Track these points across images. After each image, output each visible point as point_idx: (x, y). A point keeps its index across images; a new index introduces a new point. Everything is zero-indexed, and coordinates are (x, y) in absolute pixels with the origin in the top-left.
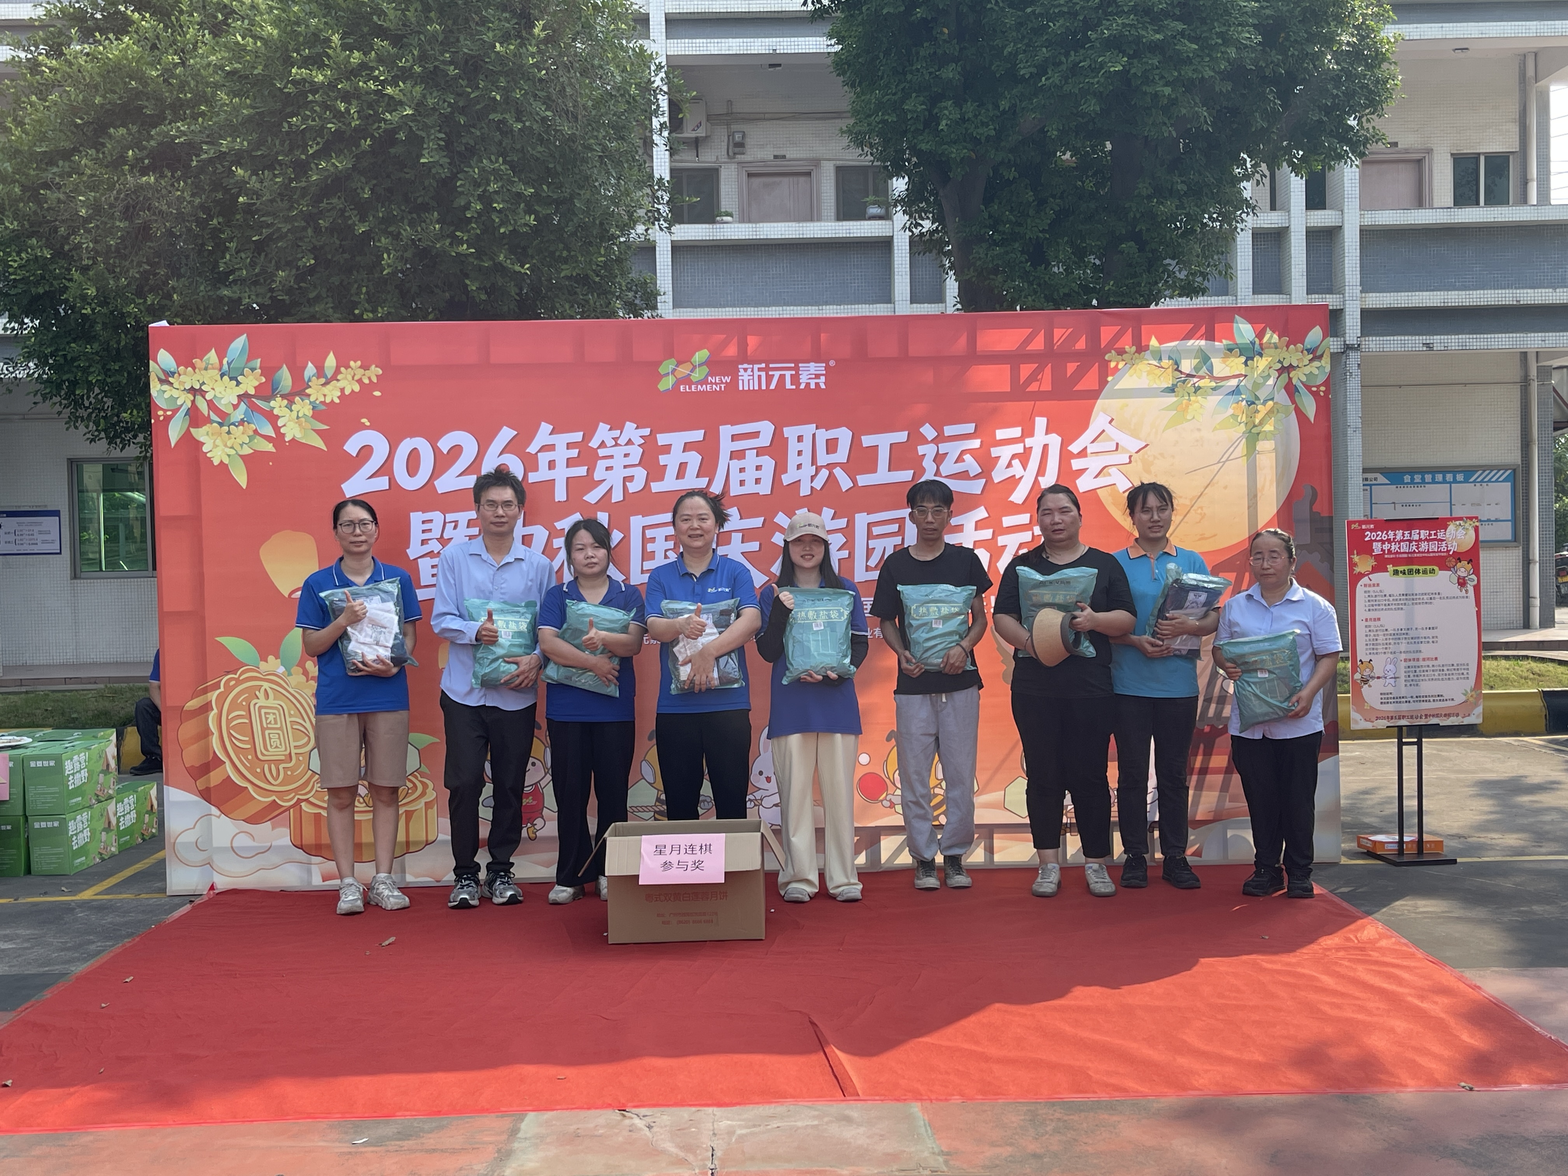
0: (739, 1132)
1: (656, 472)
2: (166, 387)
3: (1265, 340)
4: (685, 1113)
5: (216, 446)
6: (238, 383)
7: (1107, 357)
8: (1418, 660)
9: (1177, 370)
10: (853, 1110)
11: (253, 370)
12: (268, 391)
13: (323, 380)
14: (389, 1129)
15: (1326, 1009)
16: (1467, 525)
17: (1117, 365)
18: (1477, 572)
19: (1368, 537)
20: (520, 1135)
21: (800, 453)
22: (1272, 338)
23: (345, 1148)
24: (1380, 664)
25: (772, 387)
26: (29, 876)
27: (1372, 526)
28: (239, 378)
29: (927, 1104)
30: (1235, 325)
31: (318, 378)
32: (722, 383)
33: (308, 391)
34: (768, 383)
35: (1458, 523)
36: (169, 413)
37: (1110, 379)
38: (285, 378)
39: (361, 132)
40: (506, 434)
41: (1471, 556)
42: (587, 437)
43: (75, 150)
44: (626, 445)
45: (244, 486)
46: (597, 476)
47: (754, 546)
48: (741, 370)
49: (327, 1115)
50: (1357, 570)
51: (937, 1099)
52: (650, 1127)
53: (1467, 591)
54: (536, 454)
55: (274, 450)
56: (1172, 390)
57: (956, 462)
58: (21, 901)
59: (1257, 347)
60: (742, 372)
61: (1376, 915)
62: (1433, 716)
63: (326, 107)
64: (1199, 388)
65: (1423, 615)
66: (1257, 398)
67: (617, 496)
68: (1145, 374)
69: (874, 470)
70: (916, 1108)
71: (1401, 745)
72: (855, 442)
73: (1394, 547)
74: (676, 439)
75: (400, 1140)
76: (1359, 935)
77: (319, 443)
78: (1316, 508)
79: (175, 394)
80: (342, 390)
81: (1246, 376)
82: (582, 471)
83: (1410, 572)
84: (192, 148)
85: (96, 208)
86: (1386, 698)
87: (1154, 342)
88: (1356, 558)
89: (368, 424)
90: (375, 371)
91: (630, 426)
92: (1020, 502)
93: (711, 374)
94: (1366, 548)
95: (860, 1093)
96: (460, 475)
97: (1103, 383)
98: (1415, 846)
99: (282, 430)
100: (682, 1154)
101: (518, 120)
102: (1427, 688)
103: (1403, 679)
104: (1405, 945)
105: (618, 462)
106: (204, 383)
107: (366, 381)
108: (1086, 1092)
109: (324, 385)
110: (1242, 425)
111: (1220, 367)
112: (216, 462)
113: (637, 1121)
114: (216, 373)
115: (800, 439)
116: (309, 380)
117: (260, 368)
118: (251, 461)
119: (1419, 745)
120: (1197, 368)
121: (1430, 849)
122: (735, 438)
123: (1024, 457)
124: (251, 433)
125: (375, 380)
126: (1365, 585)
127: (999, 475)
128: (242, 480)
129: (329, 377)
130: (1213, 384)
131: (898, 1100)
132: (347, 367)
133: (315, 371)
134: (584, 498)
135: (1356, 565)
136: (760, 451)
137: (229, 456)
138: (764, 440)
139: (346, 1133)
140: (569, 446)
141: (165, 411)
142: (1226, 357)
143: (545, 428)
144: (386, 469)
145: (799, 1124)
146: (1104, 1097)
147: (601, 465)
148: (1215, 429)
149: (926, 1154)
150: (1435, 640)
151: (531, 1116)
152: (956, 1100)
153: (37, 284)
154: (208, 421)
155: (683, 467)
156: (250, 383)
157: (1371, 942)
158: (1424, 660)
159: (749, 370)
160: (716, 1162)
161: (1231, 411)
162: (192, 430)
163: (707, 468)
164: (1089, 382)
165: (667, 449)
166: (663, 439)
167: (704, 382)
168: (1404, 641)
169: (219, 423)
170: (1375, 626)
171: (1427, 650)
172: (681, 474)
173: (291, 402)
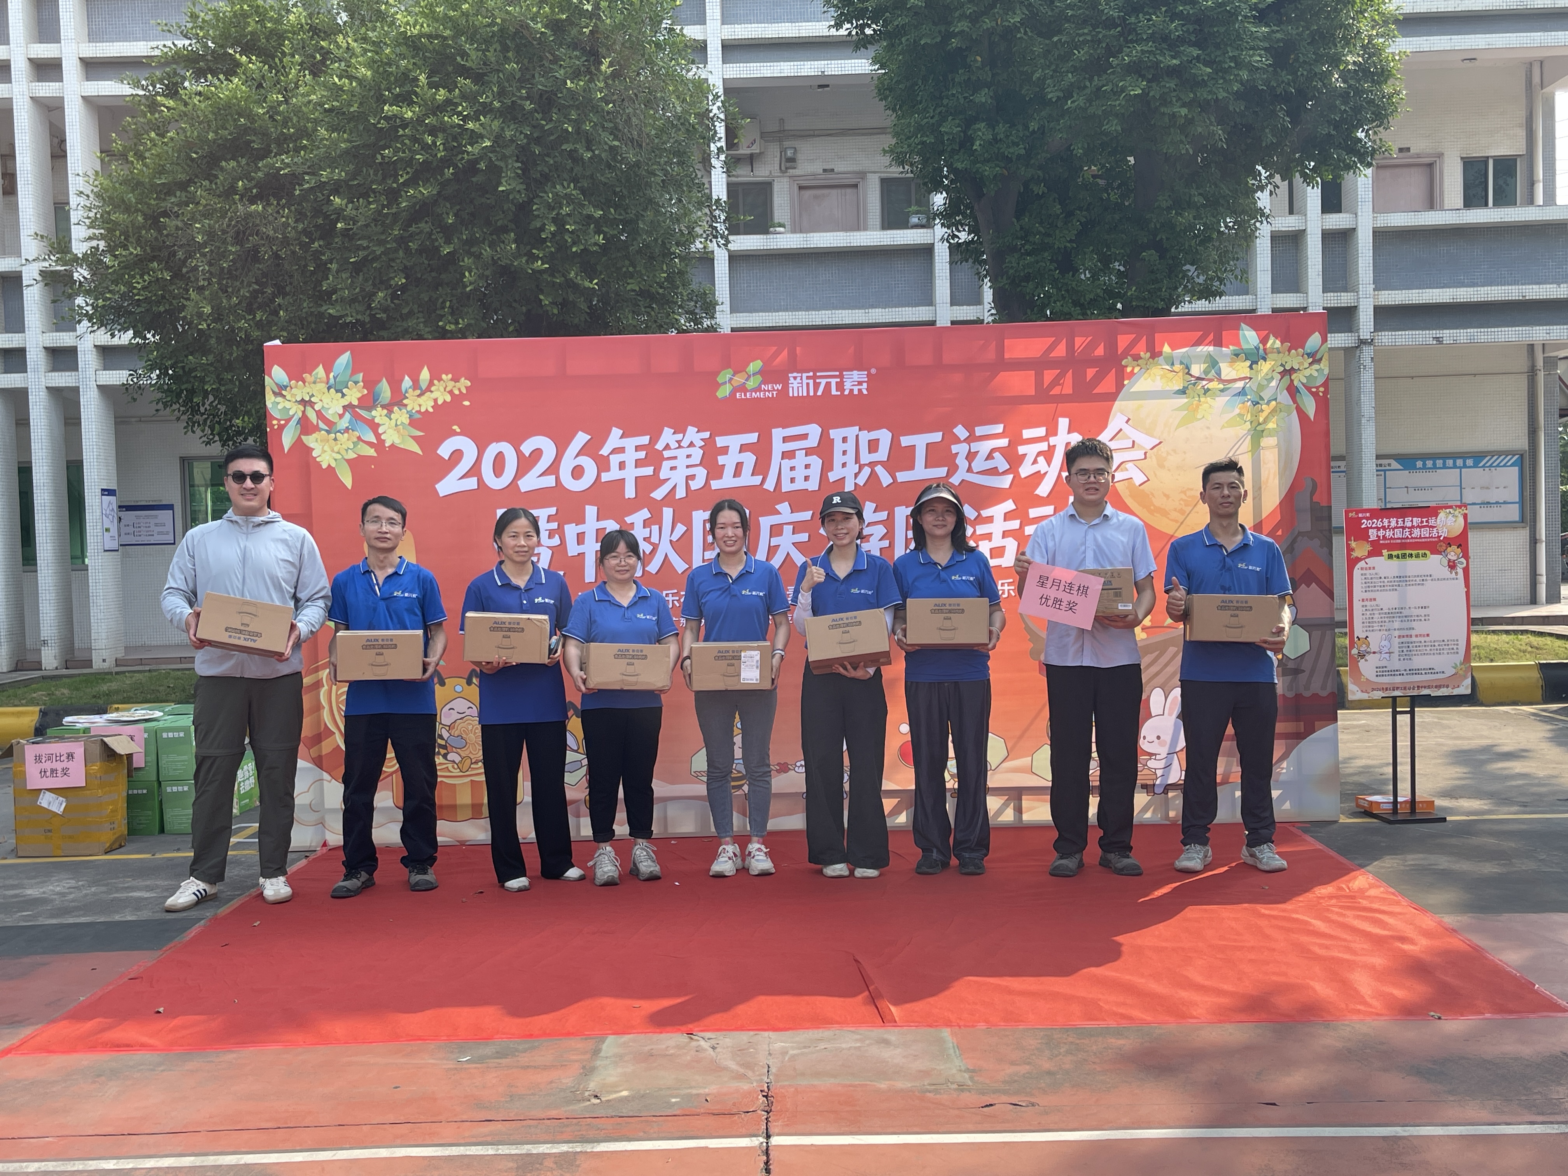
0: (791, 1052)
1: (715, 472)
2: (279, 399)
3: (1268, 345)
4: (743, 1037)
5: (324, 451)
6: (343, 395)
7: (1123, 363)
8: (1411, 636)
9: (1188, 373)
10: (892, 1034)
11: (356, 383)
12: (369, 401)
13: (418, 392)
14: (488, 1049)
15: (1316, 949)
16: (1457, 513)
17: (1133, 370)
18: (1466, 556)
19: (1365, 523)
20: (602, 1054)
21: (844, 453)
22: (1274, 343)
23: (451, 1065)
24: (1376, 640)
25: (819, 393)
26: (162, 835)
27: (1368, 515)
28: (344, 391)
29: (956, 1029)
30: (1241, 332)
31: (414, 390)
32: (774, 390)
33: (405, 402)
34: (816, 390)
35: (1448, 510)
36: (282, 422)
37: (1126, 382)
38: (385, 390)
39: (446, 162)
40: (582, 438)
41: (1461, 541)
42: (654, 440)
43: (190, 182)
44: (688, 447)
45: (350, 487)
46: (662, 476)
47: (804, 537)
48: (791, 379)
49: (435, 1037)
50: (1355, 554)
51: (965, 1026)
52: (714, 1048)
53: (1456, 573)
54: (608, 456)
55: (375, 455)
56: (1183, 392)
57: (986, 459)
58: (157, 856)
59: (1261, 351)
60: (792, 380)
61: (1369, 868)
62: (1425, 687)
63: (414, 140)
64: (1208, 390)
65: (1415, 596)
66: (1262, 398)
67: (681, 493)
68: (1159, 378)
69: (912, 467)
70: (946, 1033)
71: (1395, 714)
72: (895, 443)
73: (1389, 534)
74: (733, 441)
75: (497, 1058)
76: (1350, 885)
77: (415, 448)
78: (1316, 499)
79: (288, 405)
80: (436, 400)
81: (1251, 378)
82: (649, 471)
83: (1404, 556)
84: (295, 178)
85: (211, 234)
86: (1382, 671)
87: (1166, 349)
88: (1353, 544)
89: (458, 430)
90: (464, 383)
91: (691, 430)
92: (1045, 495)
93: (764, 382)
94: (1363, 535)
95: (897, 1019)
96: (540, 476)
97: (1120, 386)
98: (1408, 805)
99: (383, 437)
100: (742, 1071)
101: (589, 149)
102: (1419, 662)
103: (1397, 653)
104: (1393, 894)
105: (681, 462)
106: (313, 395)
107: (457, 392)
108: (1096, 1020)
109: (419, 396)
110: (1248, 423)
111: (1228, 371)
112: (324, 466)
113: (702, 1043)
114: (323, 386)
115: (845, 440)
116: (406, 392)
117: (363, 381)
118: (356, 464)
119: (1412, 714)
120: (1206, 372)
121: (1422, 808)
122: (785, 439)
123: (1048, 455)
124: (355, 440)
125: (464, 391)
126: (1362, 569)
127: (1025, 470)
128: (348, 481)
129: (424, 387)
130: (1221, 386)
131: (930, 1026)
132: (440, 379)
133: (411, 383)
134: (651, 495)
135: (1353, 550)
136: (809, 452)
137: (336, 460)
138: (813, 441)
139: (452, 1052)
140: (638, 448)
141: (279, 420)
142: (1233, 362)
143: (616, 432)
144: (475, 470)
145: (844, 1046)
146: (1112, 1024)
147: (666, 465)
148: (1223, 427)
149: (954, 1071)
150: (1427, 618)
151: (611, 1039)
152: (982, 1026)
153: (159, 303)
154: (317, 429)
155: (739, 466)
156: (353, 395)
157: (1361, 891)
158: (1416, 636)
159: (799, 379)
160: (771, 1077)
161: (1237, 411)
162: (303, 437)
163: (761, 468)
164: (1107, 385)
165: (725, 450)
166: (721, 441)
167: (758, 389)
168: (1398, 619)
169: (326, 431)
170: (1371, 606)
171: (1419, 627)
172: (737, 472)
173: (390, 412)
